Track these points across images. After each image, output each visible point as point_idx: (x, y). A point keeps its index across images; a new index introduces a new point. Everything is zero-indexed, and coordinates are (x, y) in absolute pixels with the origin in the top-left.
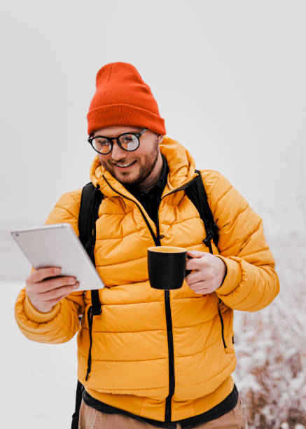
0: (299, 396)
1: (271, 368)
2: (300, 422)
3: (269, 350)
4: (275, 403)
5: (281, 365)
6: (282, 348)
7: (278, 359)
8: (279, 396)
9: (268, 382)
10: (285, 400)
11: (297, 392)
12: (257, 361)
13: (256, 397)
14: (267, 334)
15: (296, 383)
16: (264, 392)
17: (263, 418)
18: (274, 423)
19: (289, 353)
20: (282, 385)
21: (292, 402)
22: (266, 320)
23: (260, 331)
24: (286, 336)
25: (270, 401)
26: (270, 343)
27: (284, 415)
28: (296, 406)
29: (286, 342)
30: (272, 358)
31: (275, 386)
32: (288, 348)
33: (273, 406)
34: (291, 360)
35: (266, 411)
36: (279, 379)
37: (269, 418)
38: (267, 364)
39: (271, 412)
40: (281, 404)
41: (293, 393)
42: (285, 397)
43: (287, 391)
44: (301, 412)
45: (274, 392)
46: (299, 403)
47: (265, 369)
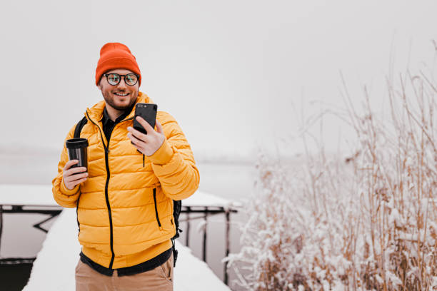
0: (301, 266)
1: (282, 246)
2: (302, 284)
3: (282, 233)
4: (284, 270)
5: (289, 244)
6: (290, 233)
7: (287, 240)
8: (288, 265)
9: (280, 255)
10: (292, 268)
11: (300, 263)
12: (275, 241)
13: (272, 265)
14: (280, 223)
15: (299, 257)
16: (277, 262)
17: (276, 280)
18: (284, 283)
19: (294, 237)
20: (290, 258)
21: (297, 269)
22: (278, 213)
23: (276, 221)
24: (293, 224)
25: (281, 268)
26: (282, 229)
27: (291, 278)
28: (299, 272)
29: (293, 229)
30: (283, 240)
31: (284, 258)
32: (294, 233)
33: (283, 272)
34: (296, 241)
35: (278, 275)
36: (287, 254)
37: (281, 280)
38: (281, 243)
39: (282, 276)
40: (289, 271)
41: (297, 264)
42: (291, 266)
43: (293, 262)
44: (303, 277)
45: (284, 262)
46: (301, 270)
47: (279, 246)
